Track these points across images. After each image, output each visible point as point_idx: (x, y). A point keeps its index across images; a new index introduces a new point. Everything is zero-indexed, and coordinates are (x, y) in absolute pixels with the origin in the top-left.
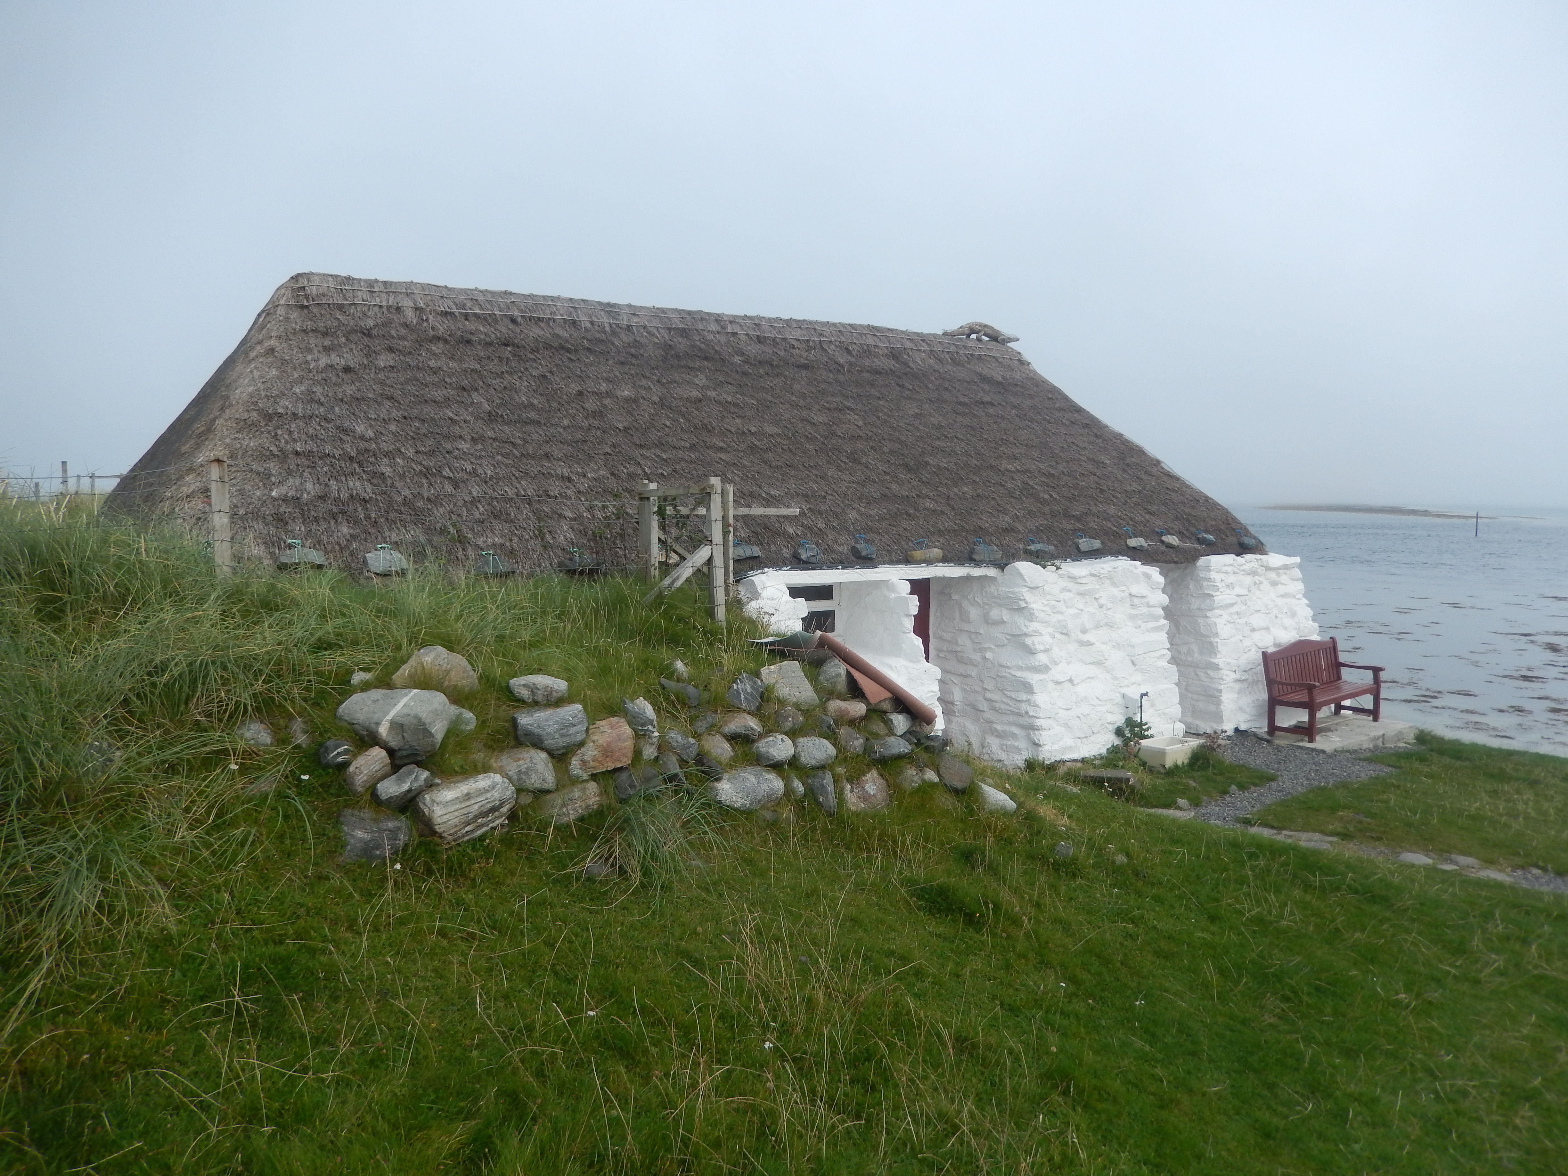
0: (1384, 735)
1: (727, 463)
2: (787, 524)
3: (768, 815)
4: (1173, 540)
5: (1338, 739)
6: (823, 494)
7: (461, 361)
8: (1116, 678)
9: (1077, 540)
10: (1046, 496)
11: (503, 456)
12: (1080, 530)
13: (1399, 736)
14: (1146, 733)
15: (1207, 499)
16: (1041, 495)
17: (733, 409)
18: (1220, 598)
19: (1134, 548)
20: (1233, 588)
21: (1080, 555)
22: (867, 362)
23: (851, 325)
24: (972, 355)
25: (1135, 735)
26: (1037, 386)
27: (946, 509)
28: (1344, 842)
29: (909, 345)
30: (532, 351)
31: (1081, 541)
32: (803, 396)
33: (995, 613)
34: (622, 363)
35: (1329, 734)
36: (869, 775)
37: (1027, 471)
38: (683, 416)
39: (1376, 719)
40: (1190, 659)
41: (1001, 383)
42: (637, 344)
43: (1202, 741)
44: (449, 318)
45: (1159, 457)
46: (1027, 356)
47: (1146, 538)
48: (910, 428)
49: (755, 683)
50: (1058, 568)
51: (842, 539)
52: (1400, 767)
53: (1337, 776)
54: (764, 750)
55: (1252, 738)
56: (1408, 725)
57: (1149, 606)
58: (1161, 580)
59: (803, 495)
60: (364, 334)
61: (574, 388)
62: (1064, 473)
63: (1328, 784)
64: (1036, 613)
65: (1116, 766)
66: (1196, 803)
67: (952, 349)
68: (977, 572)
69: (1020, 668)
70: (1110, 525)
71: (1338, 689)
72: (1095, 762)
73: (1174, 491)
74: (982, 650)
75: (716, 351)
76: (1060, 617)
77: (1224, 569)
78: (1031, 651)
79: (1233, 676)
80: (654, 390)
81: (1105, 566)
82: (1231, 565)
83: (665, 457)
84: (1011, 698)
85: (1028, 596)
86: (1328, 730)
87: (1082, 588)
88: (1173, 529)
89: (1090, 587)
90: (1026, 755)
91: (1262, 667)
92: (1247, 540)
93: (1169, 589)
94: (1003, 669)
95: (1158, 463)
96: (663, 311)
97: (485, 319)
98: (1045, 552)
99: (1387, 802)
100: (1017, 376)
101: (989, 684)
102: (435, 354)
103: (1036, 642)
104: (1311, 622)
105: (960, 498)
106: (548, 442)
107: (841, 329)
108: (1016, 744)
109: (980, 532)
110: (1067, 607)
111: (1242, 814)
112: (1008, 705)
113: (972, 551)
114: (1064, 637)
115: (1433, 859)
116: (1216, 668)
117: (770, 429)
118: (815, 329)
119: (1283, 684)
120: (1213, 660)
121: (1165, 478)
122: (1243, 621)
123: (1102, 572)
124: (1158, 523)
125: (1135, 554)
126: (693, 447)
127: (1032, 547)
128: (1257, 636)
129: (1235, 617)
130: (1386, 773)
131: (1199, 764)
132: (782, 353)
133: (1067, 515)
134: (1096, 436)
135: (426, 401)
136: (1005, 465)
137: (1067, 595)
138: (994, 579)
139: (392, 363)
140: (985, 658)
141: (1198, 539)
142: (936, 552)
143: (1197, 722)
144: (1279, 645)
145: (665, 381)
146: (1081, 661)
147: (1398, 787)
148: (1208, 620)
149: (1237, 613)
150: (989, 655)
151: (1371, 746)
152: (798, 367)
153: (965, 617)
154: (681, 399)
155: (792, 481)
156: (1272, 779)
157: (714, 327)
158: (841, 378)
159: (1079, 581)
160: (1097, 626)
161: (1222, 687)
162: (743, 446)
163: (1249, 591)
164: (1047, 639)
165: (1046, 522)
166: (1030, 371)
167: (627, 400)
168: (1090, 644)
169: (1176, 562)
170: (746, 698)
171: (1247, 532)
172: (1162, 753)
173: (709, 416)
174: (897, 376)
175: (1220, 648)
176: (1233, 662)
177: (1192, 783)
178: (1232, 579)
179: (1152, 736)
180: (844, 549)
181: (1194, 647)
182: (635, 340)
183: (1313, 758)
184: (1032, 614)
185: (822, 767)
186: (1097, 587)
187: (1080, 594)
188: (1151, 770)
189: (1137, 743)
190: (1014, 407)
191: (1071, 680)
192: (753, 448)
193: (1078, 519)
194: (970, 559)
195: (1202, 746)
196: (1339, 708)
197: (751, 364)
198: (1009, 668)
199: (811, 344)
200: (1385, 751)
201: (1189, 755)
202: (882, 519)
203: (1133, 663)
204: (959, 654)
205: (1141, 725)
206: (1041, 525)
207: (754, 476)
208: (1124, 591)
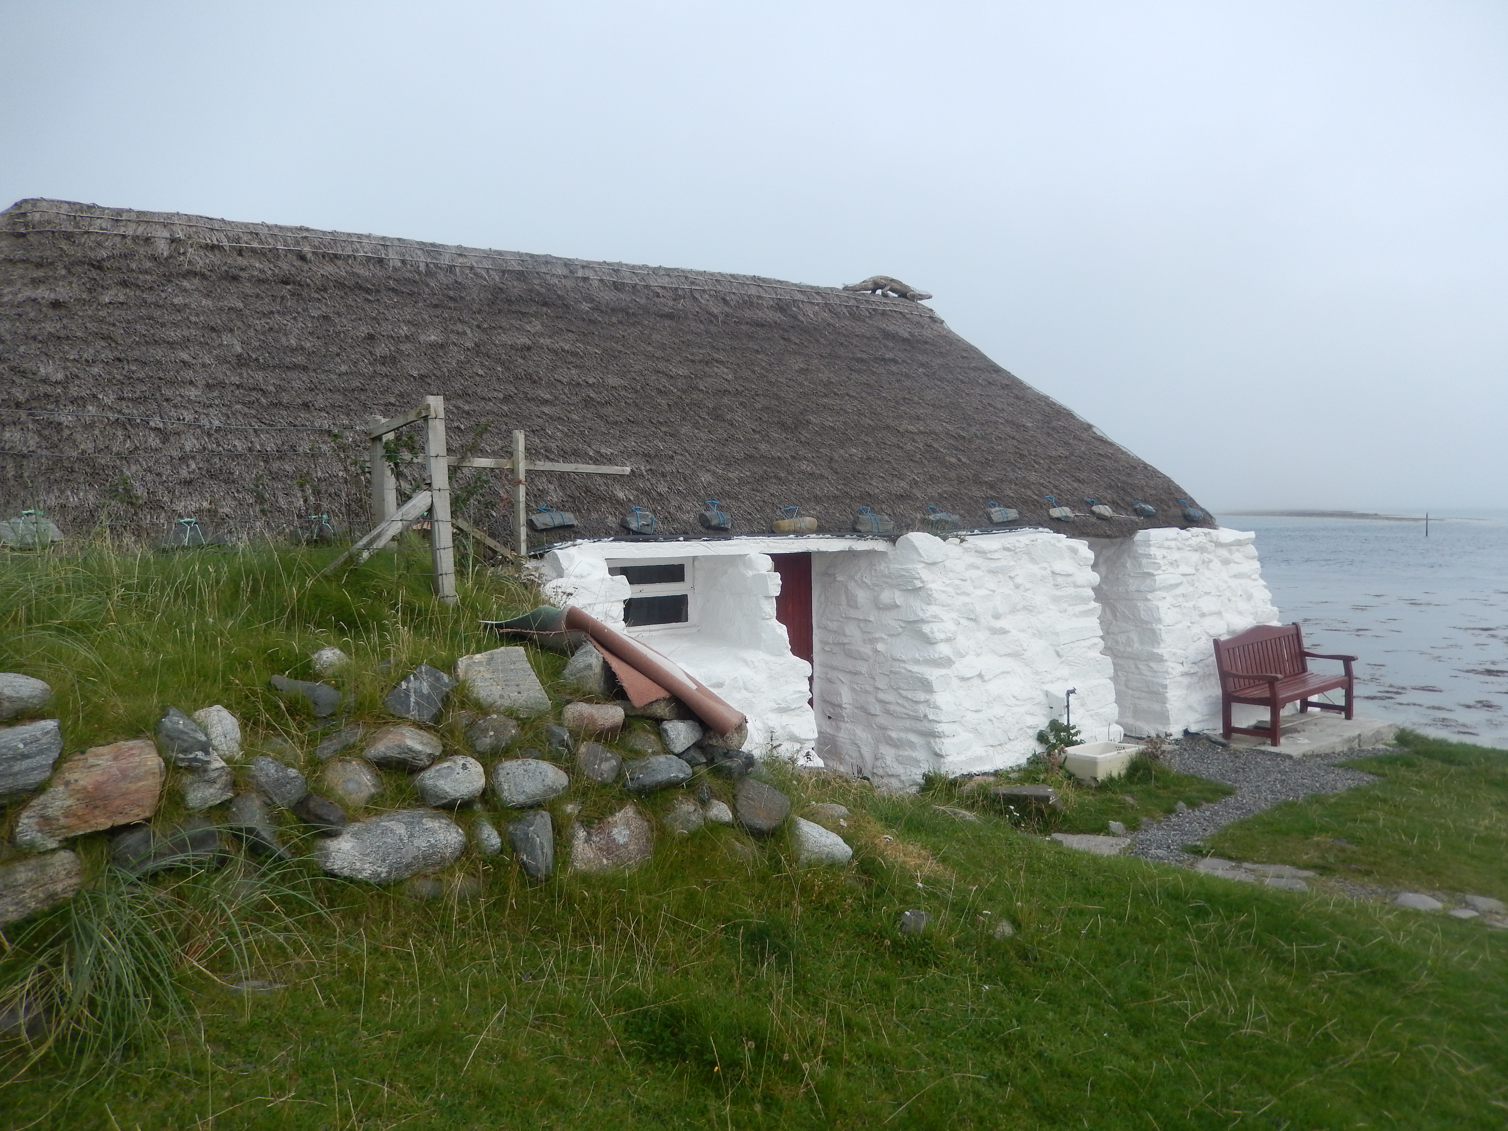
0: (1360, 735)
1: (551, 418)
2: (618, 487)
3: (425, 888)
4: (1105, 510)
5: (1306, 741)
6: (670, 453)
7: (220, 298)
8: (1037, 673)
9: (989, 510)
10: (953, 460)
11: (244, 404)
12: (993, 498)
13: (1378, 736)
14: (1074, 738)
15: (1146, 466)
16: (947, 458)
17: (571, 359)
18: (1162, 577)
19: (1058, 519)
20: (1178, 566)
21: (990, 526)
22: (748, 314)
23: (732, 276)
24: (874, 310)
25: (1061, 741)
26: (951, 345)
27: (826, 473)
28: (1324, 878)
29: (799, 297)
30: (318, 290)
31: (993, 510)
32: (663, 347)
33: (886, 596)
34: (436, 306)
35: (1296, 735)
36: (619, 815)
37: (932, 432)
38: (503, 364)
39: (1349, 716)
40: (1129, 650)
41: (908, 340)
42: (458, 285)
43: (1142, 747)
44: (217, 252)
45: (1091, 421)
46: (939, 313)
47: (1073, 508)
48: (791, 383)
49: (438, 679)
50: (962, 541)
51: (687, 506)
52: (1384, 775)
53: (1307, 788)
54: (431, 782)
55: (1205, 741)
56: (1387, 724)
57: (1076, 586)
58: (1091, 555)
59: (645, 455)
60: (93, 266)
61: (364, 330)
62: (976, 435)
63: (1298, 798)
64: (935, 595)
65: (1035, 780)
66: (1133, 826)
67: (852, 303)
68: (861, 545)
69: (917, 662)
70: (1029, 493)
71: (1304, 682)
72: (1011, 775)
73: (1107, 457)
74: (873, 641)
75: (559, 296)
76: (966, 599)
77: (1166, 544)
78: (929, 641)
79: (1180, 669)
80: (470, 335)
81: (1021, 538)
82: (1175, 539)
83: (467, 408)
84: (907, 699)
85: (925, 574)
86: (1294, 730)
87: (993, 565)
88: (1105, 498)
89: (1003, 563)
90: (925, 767)
91: (1214, 658)
92: (1192, 511)
93: (1103, 569)
94: (896, 664)
95: (1090, 427)
96: (500, 253)
97: (264, 255)
98: (947, 522)
99: (1373, 821)
100: (927, 333)
101: (881, 683)
102: (185, 290)
103: (935, 629)
104: (1269, 606)
105: (846, 461)
106: (312, 390)
107: (717, 279)
108: (914, 755)
109: (868, 499)
110: (975, 587)
111: (1191, 841)
112: (904, 707)
113: (856, 522)
114: (971, 624)
115: (1442, 901)
116: (1160, 659)
117: (612, 380)
118: (686, 277)
119: (1239, 677)
120: (1155, 651)
121: (1097, 443)
122: (1190, 604)
123: (1017, 545)
124: (1088, 492)
125: (1058, 525)
126: (507, 399)
127: (931, 517)
128: (1207, 622)
129: (1181, 599)
130: (1368, 782)
131: (1139, 774)
132: (643, 301)
133: (977, 481)
134: (1017, 397)
135: (156, 341)
136: (905, 425)
137: (975, 573)
138: (883, 554)
139: (122, 298)
140: (876, 651)
141: (1135, 510)
142: (809, 521)
143: (1140, 724)
144: (1234, 632)
145: (485, 326)
146: (994, 652)
147: (1385, 801)
148: (1149, 604)
149: (1183, 595)
150: (880, 647)
151: (1346, 749)
152: (661, 316)
153: (852, 603)
154: (504, 345)
155: (633, 439)
156: (1228, 792)
157: (560, 271)
158: (713, 329)
159: (989, 556)
160: (1014, 611)
161: (1167, 682)
162: (575, 399)
163: (1197, 570)
164: (950, 626)
165: (951, 489)
166: (944, 329)
167: (431, 345)
168: (1004, 632)
169: (1108, 537)
170: (417, 703)
171: (1192, 503)
172: (1093, 763)
173: (538, 366)
174: (783, 329)
175: (1164, 636)
176: (1180, 652)
177: (1129, 799)
178: (1176, 555)
179: (1081, 742)
180: (691, 517)
181: (1134, 636)
182: (456, 282)
183: (1278, 765)
184: (929, 596)
185: (535, 806)
186: (1012, 563)
187: (991, 572)
188: (1079, 784)
189: (1062, 751)
190: (922, 365)
191: (980, 676)
192: (588, 402)
193: (992, 486)
194: (855, 530)
195: (1143, 754)
196: (1305, 704)
197: (602, 312)
198: (904, 662)
199: (680, 292)
200: (1362, 754)
201: (1126, 764)
202: (742, 482)
203: (1058, 654)
204: (847, 647)
205: (1067, 728)
206: (945, 492)
207: (582, 432)
208: (1045, 569)
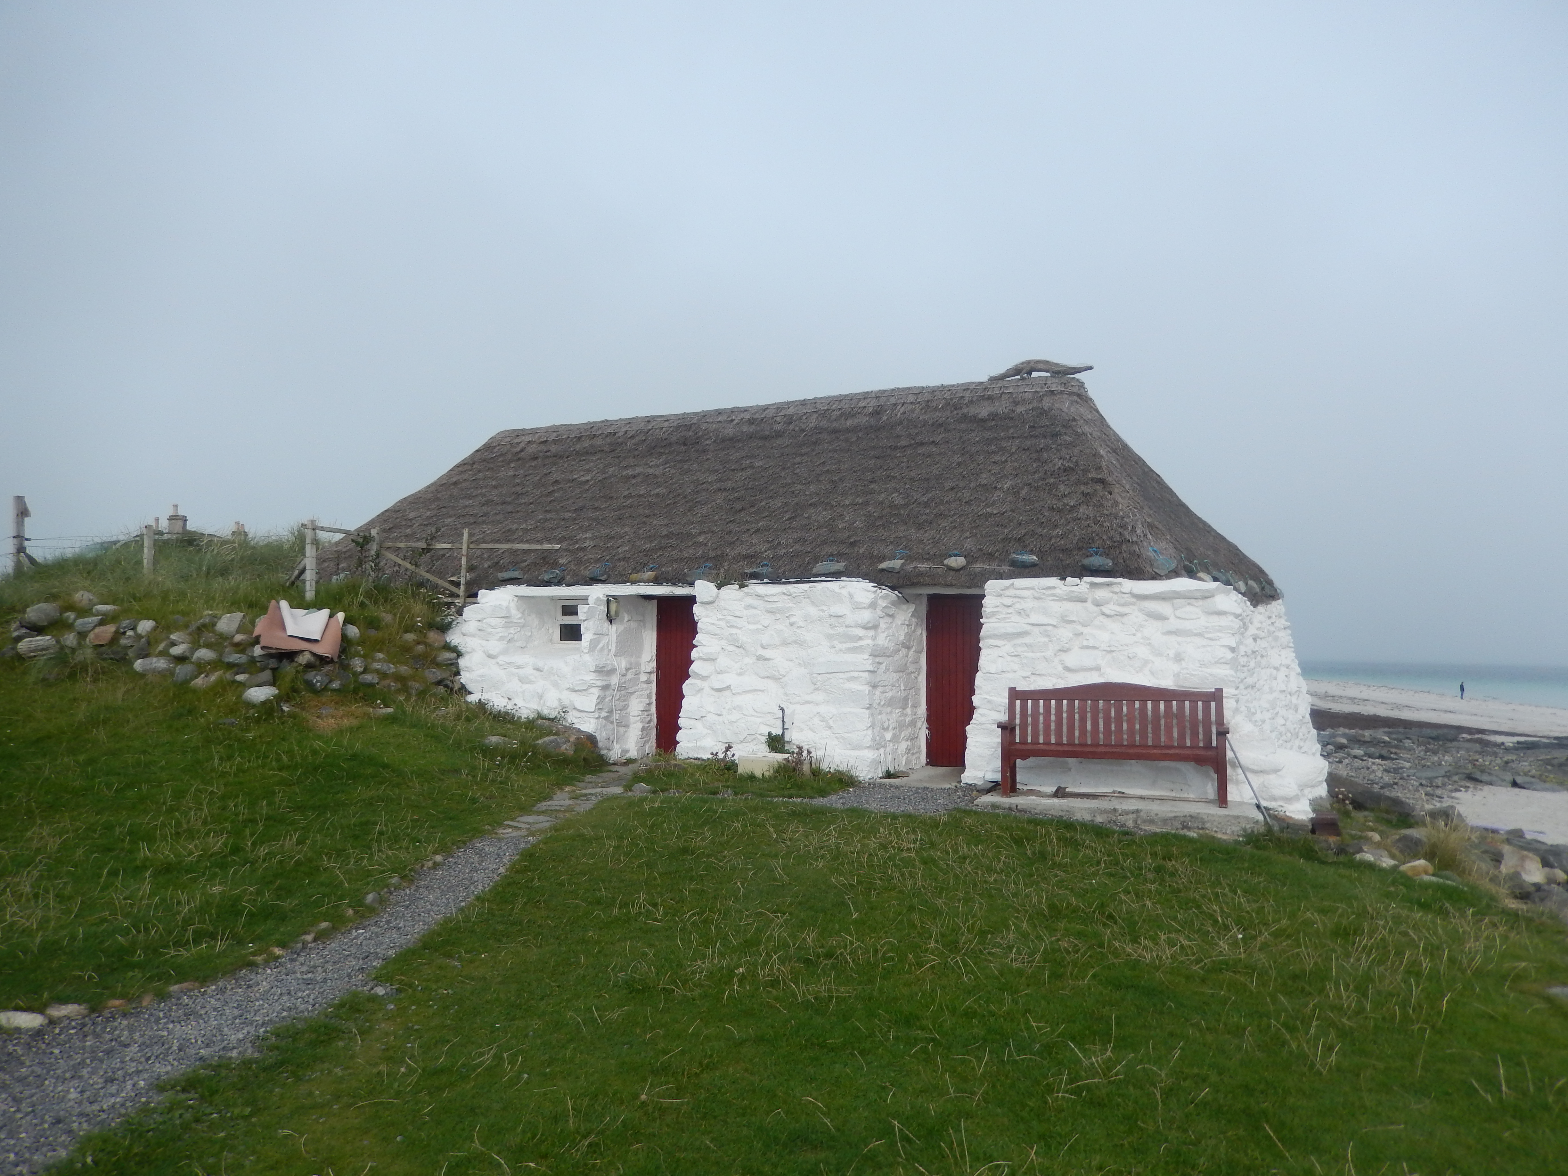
18: (994, 625)
20: (1028, 616)
36: (218, 672)
39: (1221, 804)
50: (743, 587)
54: (170, 649)
76: (734, 631)
89: (779, 605)
113: (686, 575)
114: (741, 649)
122: (1039, 655)
129: (1024, 649)
137: (751, 612)
141: (1010, 561)
149: (1027, 645)
161: (971, 728)
175: (981, 683)
187: (768, 611)
194: (685, 580)
195: (788, 761)
205: (782, 740)
208: (823, 611)
